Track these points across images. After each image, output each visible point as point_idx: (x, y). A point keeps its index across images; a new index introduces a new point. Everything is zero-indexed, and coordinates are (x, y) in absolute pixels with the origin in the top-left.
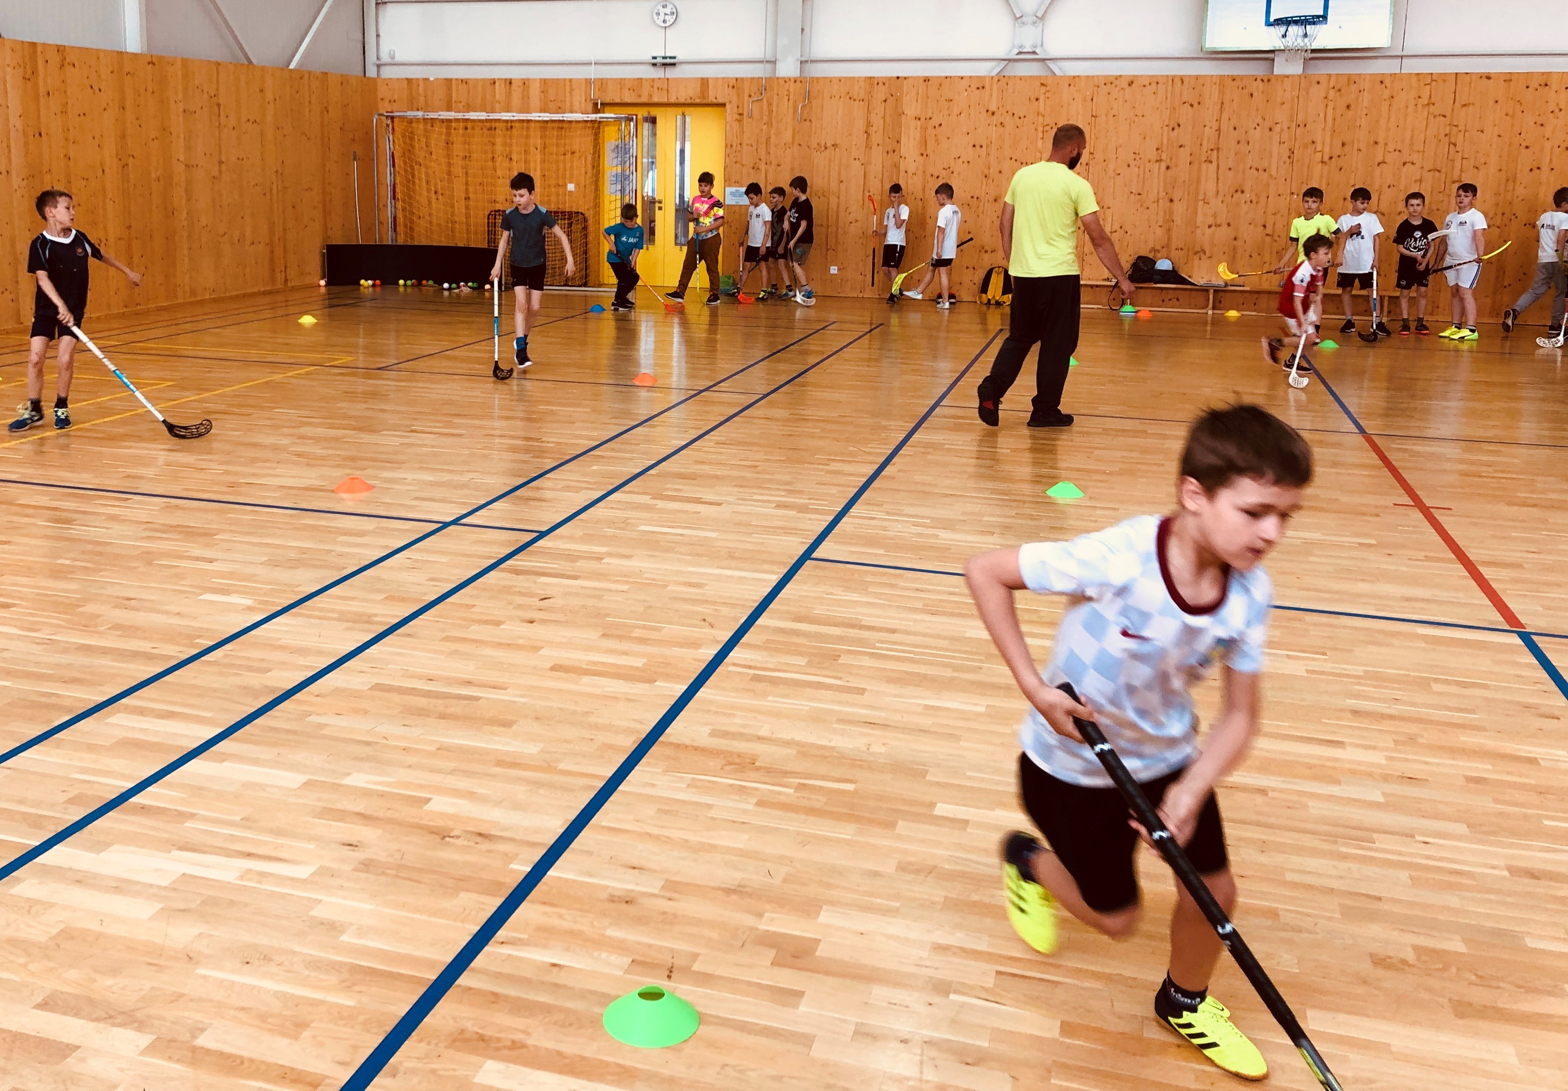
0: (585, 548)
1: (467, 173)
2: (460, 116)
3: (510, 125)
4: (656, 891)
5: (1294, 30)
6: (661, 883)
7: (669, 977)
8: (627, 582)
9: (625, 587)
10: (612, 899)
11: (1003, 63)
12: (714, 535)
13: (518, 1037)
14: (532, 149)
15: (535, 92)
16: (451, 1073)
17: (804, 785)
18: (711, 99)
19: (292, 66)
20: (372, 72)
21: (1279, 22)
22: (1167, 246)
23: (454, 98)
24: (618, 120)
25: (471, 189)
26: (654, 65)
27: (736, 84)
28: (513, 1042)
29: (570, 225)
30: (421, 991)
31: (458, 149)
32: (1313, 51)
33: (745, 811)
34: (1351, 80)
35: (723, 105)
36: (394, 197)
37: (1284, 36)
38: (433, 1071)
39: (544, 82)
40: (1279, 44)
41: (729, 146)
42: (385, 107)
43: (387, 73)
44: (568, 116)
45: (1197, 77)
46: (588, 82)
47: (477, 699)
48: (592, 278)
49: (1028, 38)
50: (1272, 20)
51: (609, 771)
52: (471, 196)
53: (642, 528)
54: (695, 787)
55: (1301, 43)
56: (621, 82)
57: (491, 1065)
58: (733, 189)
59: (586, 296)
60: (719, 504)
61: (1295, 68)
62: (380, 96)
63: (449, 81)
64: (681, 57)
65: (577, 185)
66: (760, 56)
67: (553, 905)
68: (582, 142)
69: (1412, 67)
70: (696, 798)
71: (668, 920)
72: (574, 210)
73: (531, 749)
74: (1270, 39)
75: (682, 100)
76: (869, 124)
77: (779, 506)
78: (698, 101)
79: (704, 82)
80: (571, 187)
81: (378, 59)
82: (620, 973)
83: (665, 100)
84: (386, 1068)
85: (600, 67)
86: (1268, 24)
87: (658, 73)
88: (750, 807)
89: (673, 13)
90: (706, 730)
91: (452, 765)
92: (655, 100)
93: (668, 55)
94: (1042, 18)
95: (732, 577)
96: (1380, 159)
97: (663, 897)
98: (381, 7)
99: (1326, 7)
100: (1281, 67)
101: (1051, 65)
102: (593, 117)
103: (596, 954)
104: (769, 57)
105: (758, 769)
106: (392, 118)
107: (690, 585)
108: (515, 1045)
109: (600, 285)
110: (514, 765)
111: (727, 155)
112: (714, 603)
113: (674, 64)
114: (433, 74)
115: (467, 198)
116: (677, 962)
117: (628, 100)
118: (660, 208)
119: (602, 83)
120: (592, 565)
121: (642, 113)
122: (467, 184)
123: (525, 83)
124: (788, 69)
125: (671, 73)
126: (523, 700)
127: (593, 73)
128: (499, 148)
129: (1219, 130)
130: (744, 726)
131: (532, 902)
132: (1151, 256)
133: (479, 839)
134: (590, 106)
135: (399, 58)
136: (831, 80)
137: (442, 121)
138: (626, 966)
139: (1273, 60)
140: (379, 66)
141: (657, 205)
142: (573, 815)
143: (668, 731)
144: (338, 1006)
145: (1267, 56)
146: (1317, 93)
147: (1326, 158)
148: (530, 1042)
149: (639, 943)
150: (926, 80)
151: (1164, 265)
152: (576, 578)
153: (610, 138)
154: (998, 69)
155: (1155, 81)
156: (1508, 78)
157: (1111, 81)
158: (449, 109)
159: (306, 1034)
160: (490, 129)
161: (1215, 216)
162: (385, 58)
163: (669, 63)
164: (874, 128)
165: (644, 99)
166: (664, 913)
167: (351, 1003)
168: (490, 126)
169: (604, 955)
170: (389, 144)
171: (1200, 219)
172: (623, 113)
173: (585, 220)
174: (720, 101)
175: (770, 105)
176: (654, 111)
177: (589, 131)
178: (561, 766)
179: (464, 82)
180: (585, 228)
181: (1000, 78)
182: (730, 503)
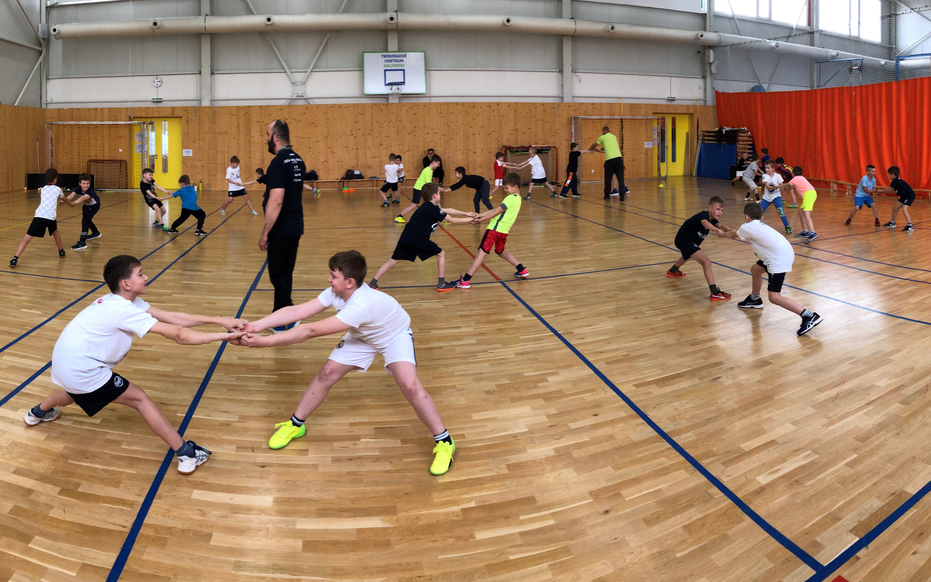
0: (163, 291)
1: (79, 145)
2: (77, 123)
3: (96, 126)
4: (237, 420)
5: (394, 87)
6: (238, 417)
7: (253, 451)
8: (184, 303)
9: (185, 305)
10: (221, 425)
11: (290, 100)
12: (213, 284)
13: (204, 480)
14: (105, 136)
15: (106, 113)
16: (181, 496)
17: (281, 374)
18: (176, 115)
19: (16, 105)
20: (44, 106)
21: (390, 84)
22: (357, 166)
23: (74, 116)
24: (139, 124)
25: (81, 151)
26: (153, 102)
27: (186, 109)
28: (202, 482)
29: (121, 165)
30: (159, 465)
31: (75, 136)
32: (402, 94)
33: (262, 387)
34: (416, 105)
35: (181, 117)
36: (52, 155)
37: (391, 89)
38: (175, 496)
39: (110, 109)
40: (390, 92)
41: (183, 133)
42: (49, 120)
43: (50, 107)
44: (119, 123)
45: (363, 104)
46: (127, 109)
47: (143, 350)
48: (129, 186)
49: (299, 90)
50: (387, 83)
51: (203, 376)
52: (80, 154)
53: (184, 282)
54: (239, 379)
55: (397, 91)
56: (140, 108)
57: (196, 491)
58: (186, 150)
59: (127, 193)
60: (211, 272)
61: (395, 101)
62: (47, 116)
63: (72, 109)
64: (163, 98)
65: (123, 150)
66: (195, 98)
67: (198, 429)
68: (124, 133)
69: (434, 100)
70: (240, 383)
71: (245, 430)
72: (122, 159)
73: (170, 369)
74: (386, 90)
75: (164, 116)
76: (238, 125)
77: (234, 271)
78: (171, 116)
79: (173, 108)
80: (121, 150)
81: (46, 101)
82: (234, 452)
83: (158, 116)
84: (156, 495)
85: (132, 103)
86: (386, 85)
87: (155, 105)
88: (263, 384)
89: (160, 81)
90: (235, 358)
91: (142, 377)
92: (155, 115)
93: (159, 98)
94: (304, 83)
95: (225, 299)
96: (427, 132)
97: (241, 422)
98: (48, 81)
99: (404, 79)
100: (391, 100)
101: (309, 101)
102: (129, 122)
103: (222, 446)
104: (198, 98)
105: (262, 370)
106: (52, 124)
107: (210, 303)
108: (203, 483)
109: (134, 189)
110: (165, 376)
111: (183, 137)
112: (222, 309)
113: (161, 102)
114: (66, 107)
115: (79, 155)
116: (254, 446)
117: (143, 116)
118: (157, 158)
119: (133, 109)
120: (168, 298)
121: (149, 120)
122: (79, 149)
123: (102, 109)
124: (206, 103)
125: (160, 105)
126: (160, 350)
127: (129, 105)
128: (92, 136)
129: (372, 123)
130: (249, 355)
131: (190, 428)
132: (352, 169)
133: (161, 405)
134: (128, 118)
135: (54, 101)
136: (223, 107)
137: (70, 125)
138: (235, 449)
139: (388, 98)
140: (46, 104)
141: (155, 157)
142: (195, 394)
143: (221, 359)
144: (131, 473)
145: (386, 96)
146: (404, 109)
147: (410, 132)
148: (208, 481)
149: (237, 440)
150: (261, 107)
151: (357, 172)
152: (164, 303)
153: (136, 131)
154: (288, 103)
155: (348, 106)
156: (463, 104)
157: (332, 106)
158: (72, 120)
159: (121, 485)
160: (88, 128)
161: (373, 154)
162: (49, 101)
163: (159, 101)
164: (241, 126)
165: (150, 116)
166: (243, 428)
167: (134, 472)
168: (89, 126)
169: (225, 446)
170: (50, 134)
171: (368, 156)
172: (141, 121)
173: (126, 163)
174: (180, 116)
175: (199, 117)
176: (153, 120)
177: (128, 128)
178: (184, 375)
179: (78, 109)
180: (126, 166)
181: (289, 106)
182: (214, 271)
